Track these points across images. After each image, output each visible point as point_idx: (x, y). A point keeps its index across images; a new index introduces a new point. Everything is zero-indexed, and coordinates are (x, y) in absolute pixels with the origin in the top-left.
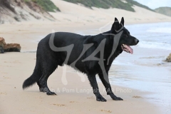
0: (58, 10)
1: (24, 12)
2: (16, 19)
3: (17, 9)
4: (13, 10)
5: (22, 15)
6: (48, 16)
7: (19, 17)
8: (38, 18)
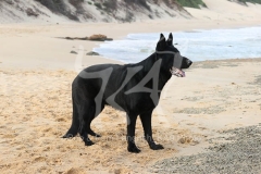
0: (204, 6)
1: (160, 10)
2: (150, 17)
3: (153, 7)
4: (148, 8)
5: (157, 13)
6: (185, 14)
7: (154, 15)
8: (172, 16)
